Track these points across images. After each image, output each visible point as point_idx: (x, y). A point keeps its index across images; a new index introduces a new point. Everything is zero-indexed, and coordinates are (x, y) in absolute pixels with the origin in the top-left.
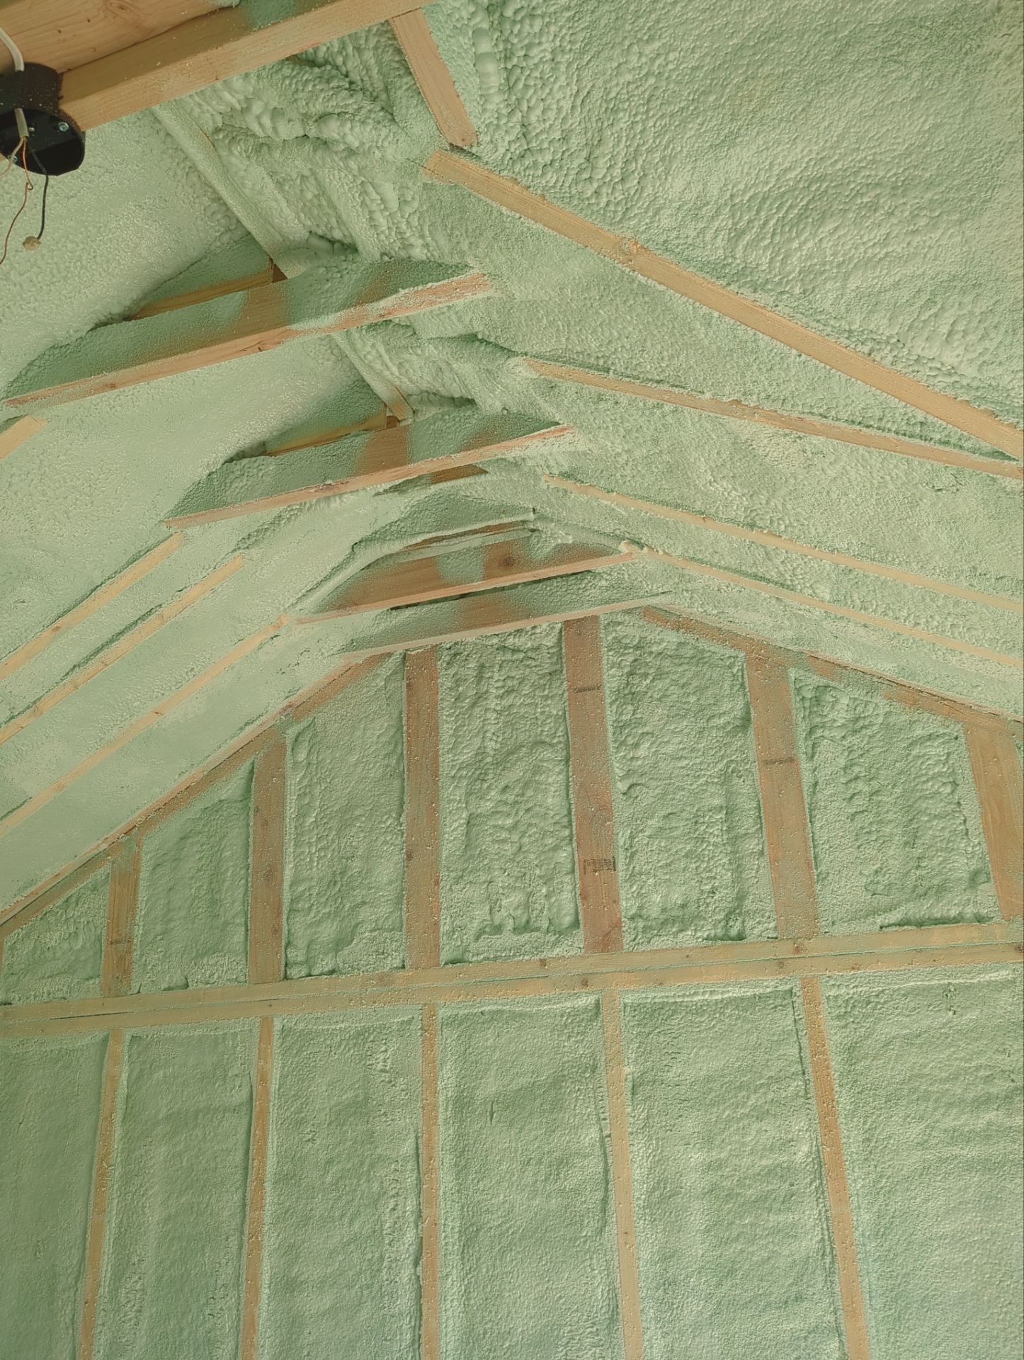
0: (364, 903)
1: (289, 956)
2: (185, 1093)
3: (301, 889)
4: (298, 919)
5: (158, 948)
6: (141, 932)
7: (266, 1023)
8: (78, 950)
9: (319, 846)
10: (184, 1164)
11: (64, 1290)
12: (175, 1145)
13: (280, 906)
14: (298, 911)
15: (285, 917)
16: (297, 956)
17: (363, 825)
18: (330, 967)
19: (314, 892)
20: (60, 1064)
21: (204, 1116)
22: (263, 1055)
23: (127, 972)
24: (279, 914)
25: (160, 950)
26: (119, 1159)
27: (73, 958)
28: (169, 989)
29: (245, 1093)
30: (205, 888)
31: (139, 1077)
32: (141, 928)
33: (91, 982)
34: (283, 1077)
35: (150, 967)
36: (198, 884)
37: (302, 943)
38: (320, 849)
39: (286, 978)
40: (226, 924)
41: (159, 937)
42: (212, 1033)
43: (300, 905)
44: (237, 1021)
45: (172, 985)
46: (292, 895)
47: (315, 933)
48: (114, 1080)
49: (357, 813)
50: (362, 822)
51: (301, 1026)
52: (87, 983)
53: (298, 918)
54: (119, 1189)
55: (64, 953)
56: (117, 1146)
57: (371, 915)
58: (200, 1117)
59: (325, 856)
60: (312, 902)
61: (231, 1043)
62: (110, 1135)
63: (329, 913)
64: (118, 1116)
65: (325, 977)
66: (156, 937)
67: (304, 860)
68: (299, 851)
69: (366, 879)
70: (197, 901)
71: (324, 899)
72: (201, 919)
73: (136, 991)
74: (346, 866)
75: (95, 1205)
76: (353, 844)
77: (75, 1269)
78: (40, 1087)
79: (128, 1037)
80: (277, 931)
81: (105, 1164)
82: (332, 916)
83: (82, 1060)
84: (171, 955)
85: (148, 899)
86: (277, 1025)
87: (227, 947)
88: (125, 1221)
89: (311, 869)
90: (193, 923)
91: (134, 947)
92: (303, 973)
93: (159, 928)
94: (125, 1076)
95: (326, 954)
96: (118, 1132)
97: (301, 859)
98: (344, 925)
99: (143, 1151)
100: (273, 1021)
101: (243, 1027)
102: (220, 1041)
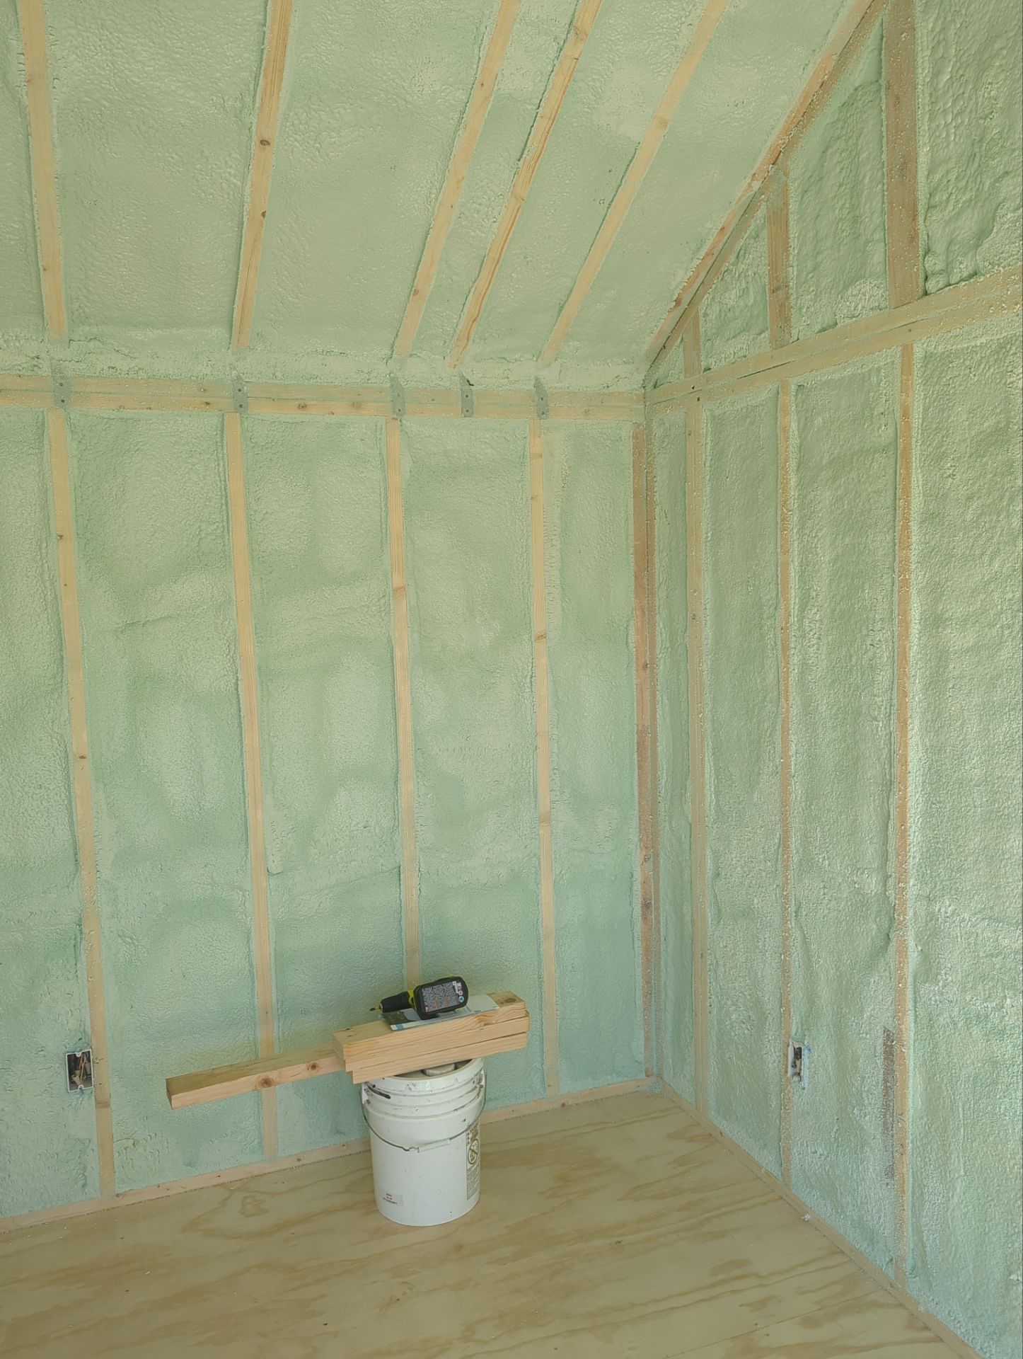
0: (1007, 173)
1: (927, 266)
2: (842, 437)
3: (937, 177)
4: (934, 218)
5: (809, 288)
6: (795, 274)
7: (907, 351)
8: (752, 306)
9: (955, 112)
10: (846, 507)
11: (768, 618)
12: (837, 489)
13: (915, 206)
14: (936, 207)
15: (921, 219)
16: (935, 264)
17: (1004, 61)
18: (971, 270)
19: (953, 176)
20: (748, 420)
21: (858, 460)
22: (905, 388)
23: (787, 320)
24: (914, 218)
25: (812, 289)
26: (796, 506)
27: (749, 315)
28: (824, 330)
29: (891, 430)
30: (847, 205)
31: (805, 425)
32: (795, 268)
33: (763, 336)
34: (926, 410)
35: (804, 310)
36: (840, 204)
37: (939, 247)
38: (956, 115)
39: (926, 293)
40: (867, 243)
41: (810, 275)
42: (859, 371)
43: (937, 199)
44: (880, 353)
45: (825, 326)
46: (929, 188)
47: (954, 231)
48: (786, 430)
49: (997, 46)
50: (1004, 57)
51: (940, 349)
52: (759, 337)
53: (935, 216)
54: (798, 532)
55: (741, 311)
56: (793, 493)
57: (1014, 189)
58: (855, 459)
59: (962, 122)
60: (950, 191)
61: (875, 379)
62: (787, 483)
63: (971, 200)
64: (792, 465)
65: (964, 283)
66: (807, 275)
67: (939, 136)
68: (933, 126)
69: (1008, 139)
70: (840, 224)
71: (964, 183)
72: (846, 244)
73: (796, 338)
74: (985, 127)
75: (782, 546)
76: (992, 93)
77: (774, 601)
78: (738, 444)
79: (793, 387)
80: (913, 238)
81: (785, 510)
82: (973, 203)
83: (763, 414)
84: (821, 292)
85: (799, 235)
86: (918, 352)
87: (868, 270)
88: (804, 561)
89: (948, 146)
90: (839, 251)
91: (790, 291)
92: (941, 285)
93: (810, 265)
94: (794, 426)
95: (965, 255)
96: (793, 481)
97: (937, 137)
98: (985, 211)
99: (812, 495)
100: (912, 348)
101: (886, 360)
102: (866, 378)
